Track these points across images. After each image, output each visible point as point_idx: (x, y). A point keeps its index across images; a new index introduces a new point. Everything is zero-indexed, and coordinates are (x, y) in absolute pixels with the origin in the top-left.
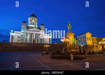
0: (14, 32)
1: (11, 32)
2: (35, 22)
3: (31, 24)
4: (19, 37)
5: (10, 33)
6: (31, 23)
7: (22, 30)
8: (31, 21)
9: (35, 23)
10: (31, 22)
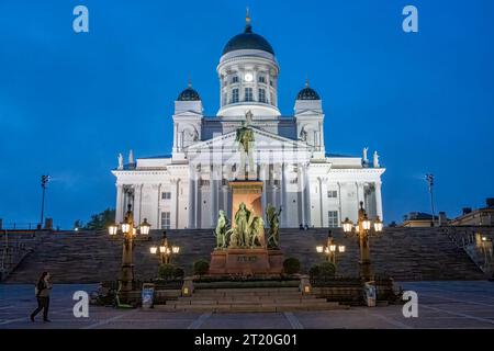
0: (133, 167)
1: (121, 166)
2: (261, 80)
3: (235, 100)
4: (164, 194)
5: (113, 172)
7: (174, 149)
8: (235, 80)
9: (262, 86)
10: (235, 86)
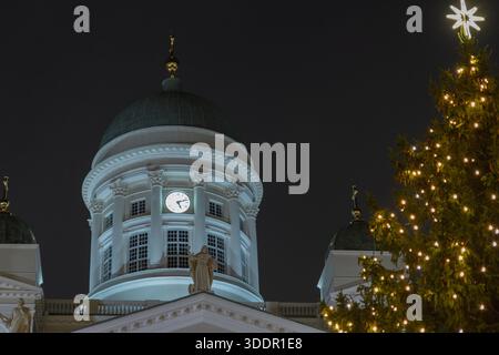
2: (215, 211)
3: (138, 263)
6: (139, 245)
8: (138, 209)
9: (218, 228)
10: (137, 226)
